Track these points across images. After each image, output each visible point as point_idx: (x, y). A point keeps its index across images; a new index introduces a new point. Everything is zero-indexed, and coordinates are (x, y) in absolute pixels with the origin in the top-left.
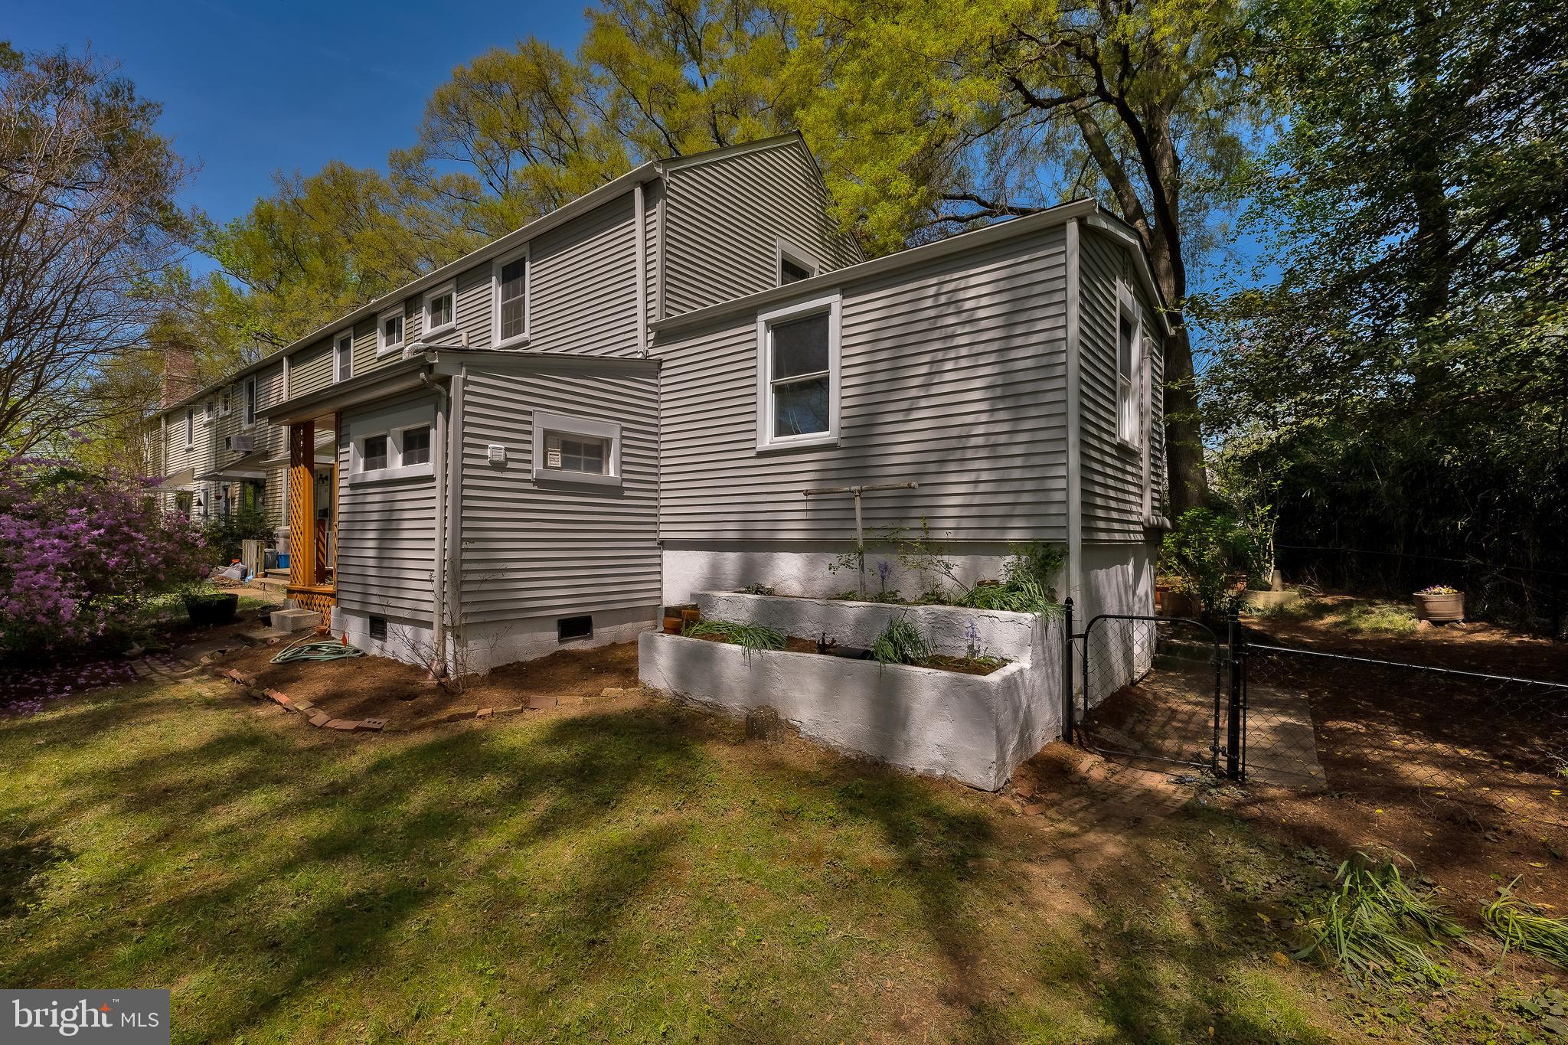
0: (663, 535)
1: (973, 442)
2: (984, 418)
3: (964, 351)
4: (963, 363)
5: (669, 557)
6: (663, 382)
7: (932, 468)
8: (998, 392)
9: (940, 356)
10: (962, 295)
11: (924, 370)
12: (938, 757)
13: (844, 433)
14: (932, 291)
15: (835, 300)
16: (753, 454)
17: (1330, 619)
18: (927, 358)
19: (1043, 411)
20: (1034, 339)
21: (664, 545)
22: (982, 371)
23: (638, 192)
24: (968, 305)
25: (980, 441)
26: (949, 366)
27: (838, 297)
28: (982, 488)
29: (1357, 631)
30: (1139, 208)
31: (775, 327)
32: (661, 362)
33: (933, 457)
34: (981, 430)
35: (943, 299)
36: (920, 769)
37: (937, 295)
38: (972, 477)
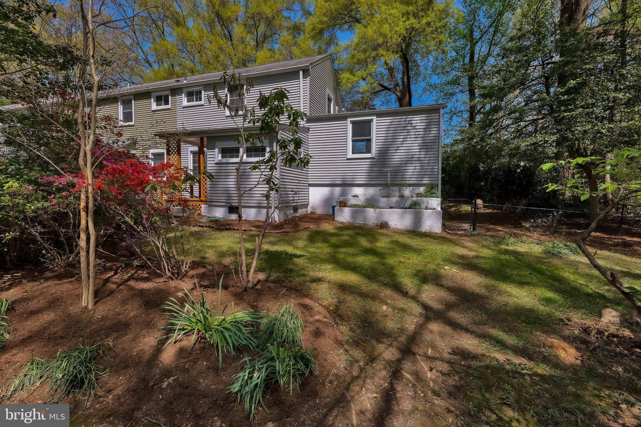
0: (310, 182)
1: (414, 159)
2: (417, 153)
3: (413, 136)
4: (412, 139)
5: (311, 189)
6: (310, 135)
7: (404, 165)
8: (421, 147)
9: (406, 137)
10: (412, 122)
11: (401, 140)
12: (428, 228)
13: (377, 155)
14: (404, 120)
15: (374, 118)
16: (345, 159)
17: (453, 209)
18: (402, 137)
19: (433, 153)
20: (431, 135)
21: (310, 185)
22: (417, 142)
23: (301, 73)
24: (414, 125)
25: (417, 159)
26: (408, 139)
27: (375, 117)
28: (416, 171)
29: (461, 211)
30: (398, 84)
31: (353, 123)
32: (309, 128)
33: (404, 162)
34: (416, 156)
35: (407, 122)
36: (423, 231)
37: (405, 121)
38: (414, 168)
